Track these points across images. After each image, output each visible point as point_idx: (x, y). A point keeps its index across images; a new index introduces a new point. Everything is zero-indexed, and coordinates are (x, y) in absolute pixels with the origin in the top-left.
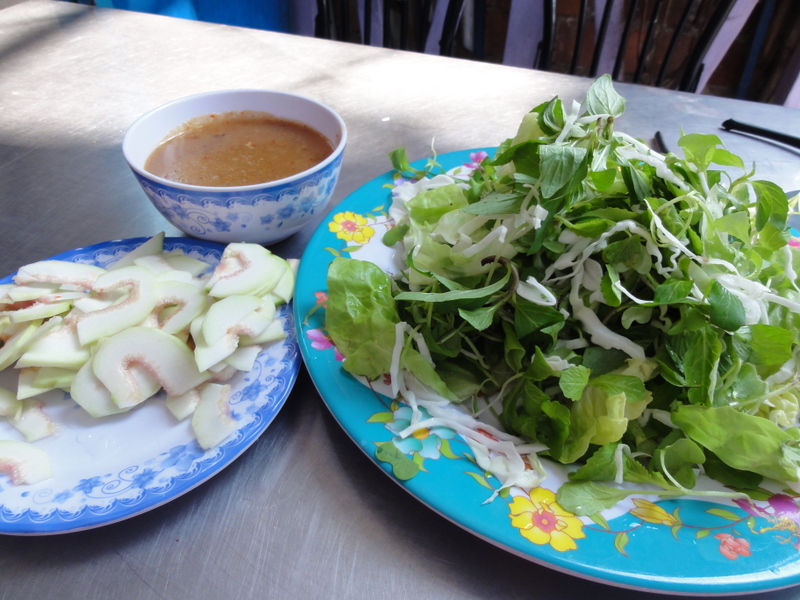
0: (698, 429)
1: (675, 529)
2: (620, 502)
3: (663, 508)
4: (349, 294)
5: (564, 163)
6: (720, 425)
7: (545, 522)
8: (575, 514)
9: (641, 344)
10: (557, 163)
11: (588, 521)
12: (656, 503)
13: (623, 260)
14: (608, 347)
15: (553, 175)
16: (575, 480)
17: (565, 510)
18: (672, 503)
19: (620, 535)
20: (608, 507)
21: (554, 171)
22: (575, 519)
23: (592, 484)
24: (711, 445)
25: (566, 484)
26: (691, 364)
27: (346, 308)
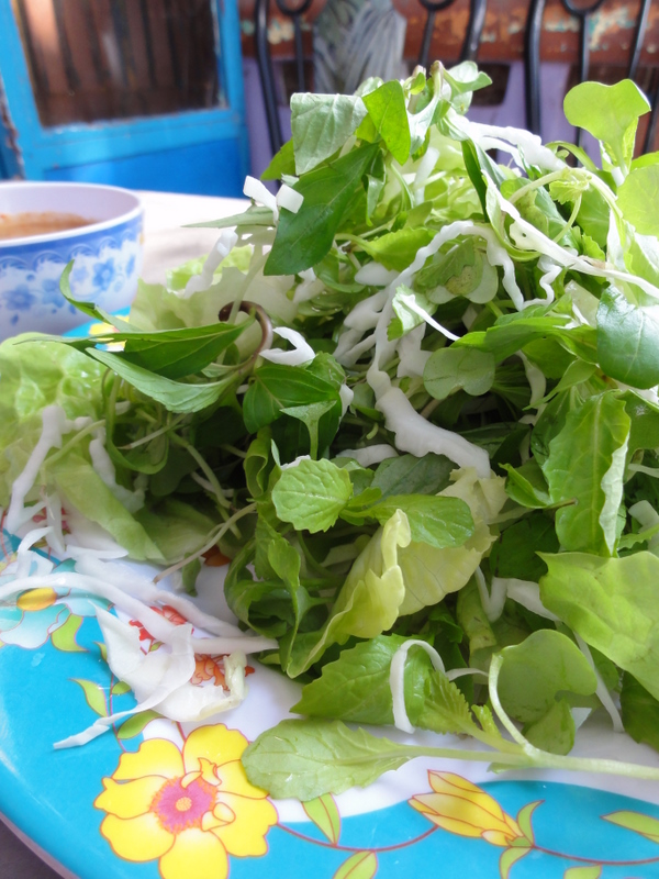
0: (593, 617)
1: (510, 857)
2: (391, 774)
3: (495, 799)
4: (25, 381)
5: (337, 119)
6: (634, 599)
7: (183, 805)
8: (270, 795)
9: (483, 446)
10: (322, 117)
11: (291, 813)
12: (485, 787)
13: (445, 283)
14: (421, 453)
15: (318, 139)
16: (314, 716)
17: (249, 781)
18: (522, 788)
19: (357, 858)
20: (360, 785)
21: (318, 133)
22: (265, 804)
23: (341, 728)
24: (620, 652)
25: (286, 724)
26: (566, 464)
27: (13, 400)
